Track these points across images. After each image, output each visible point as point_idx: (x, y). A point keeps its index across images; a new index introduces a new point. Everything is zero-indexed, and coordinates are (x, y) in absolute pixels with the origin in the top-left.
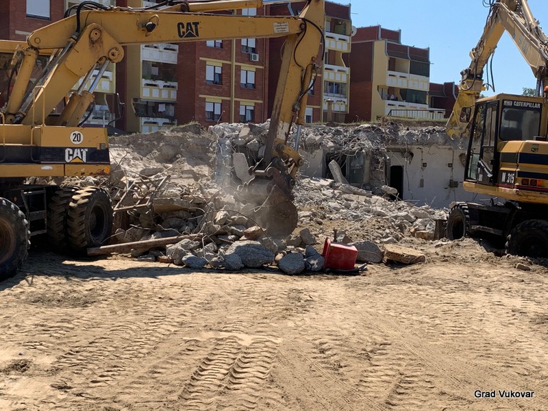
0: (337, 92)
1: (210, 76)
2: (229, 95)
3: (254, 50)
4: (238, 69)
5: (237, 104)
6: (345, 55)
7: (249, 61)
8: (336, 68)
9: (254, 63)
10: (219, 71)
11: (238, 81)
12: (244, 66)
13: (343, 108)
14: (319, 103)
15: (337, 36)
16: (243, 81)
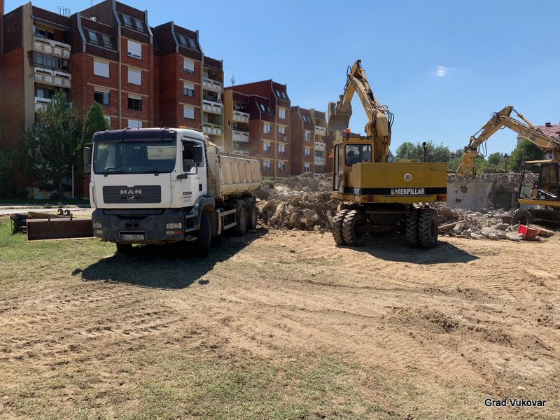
0: (320, 156)
1: (265, 149)
2: (274, 158)
3: (284, 135)
4: (278, 144)
5: (277, 162)
6: (323, 137)
7: (282, 140)
8: (320, 144)
9: (285, 142)
10: (269, 145)
11: (277, 151)
12: (280, 143)
13: (323, 164)
14: (313, 162)
15: (320, 128)
16: (280, 151)
